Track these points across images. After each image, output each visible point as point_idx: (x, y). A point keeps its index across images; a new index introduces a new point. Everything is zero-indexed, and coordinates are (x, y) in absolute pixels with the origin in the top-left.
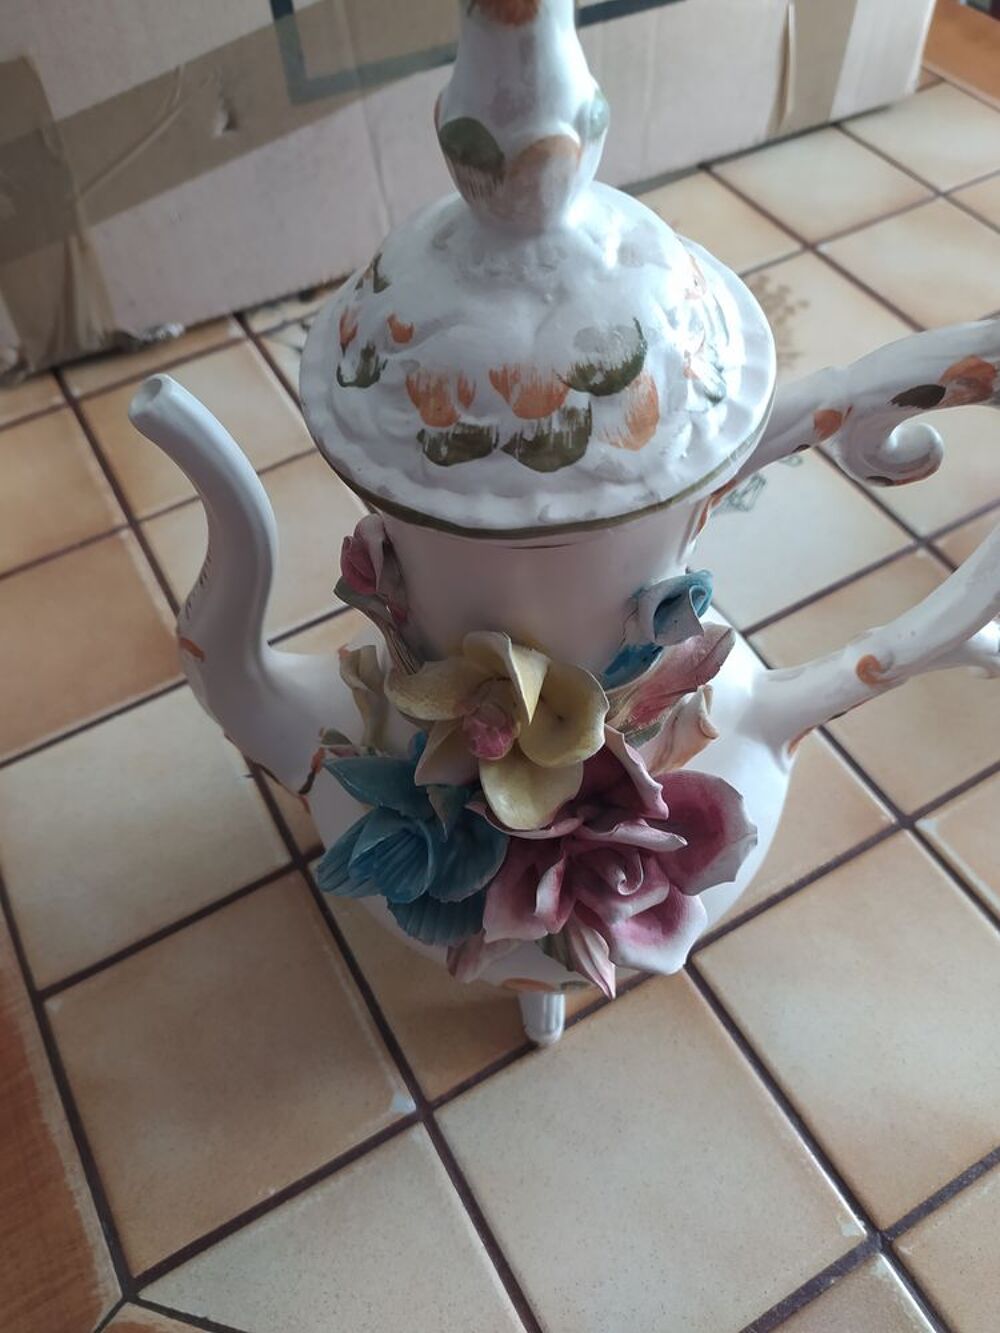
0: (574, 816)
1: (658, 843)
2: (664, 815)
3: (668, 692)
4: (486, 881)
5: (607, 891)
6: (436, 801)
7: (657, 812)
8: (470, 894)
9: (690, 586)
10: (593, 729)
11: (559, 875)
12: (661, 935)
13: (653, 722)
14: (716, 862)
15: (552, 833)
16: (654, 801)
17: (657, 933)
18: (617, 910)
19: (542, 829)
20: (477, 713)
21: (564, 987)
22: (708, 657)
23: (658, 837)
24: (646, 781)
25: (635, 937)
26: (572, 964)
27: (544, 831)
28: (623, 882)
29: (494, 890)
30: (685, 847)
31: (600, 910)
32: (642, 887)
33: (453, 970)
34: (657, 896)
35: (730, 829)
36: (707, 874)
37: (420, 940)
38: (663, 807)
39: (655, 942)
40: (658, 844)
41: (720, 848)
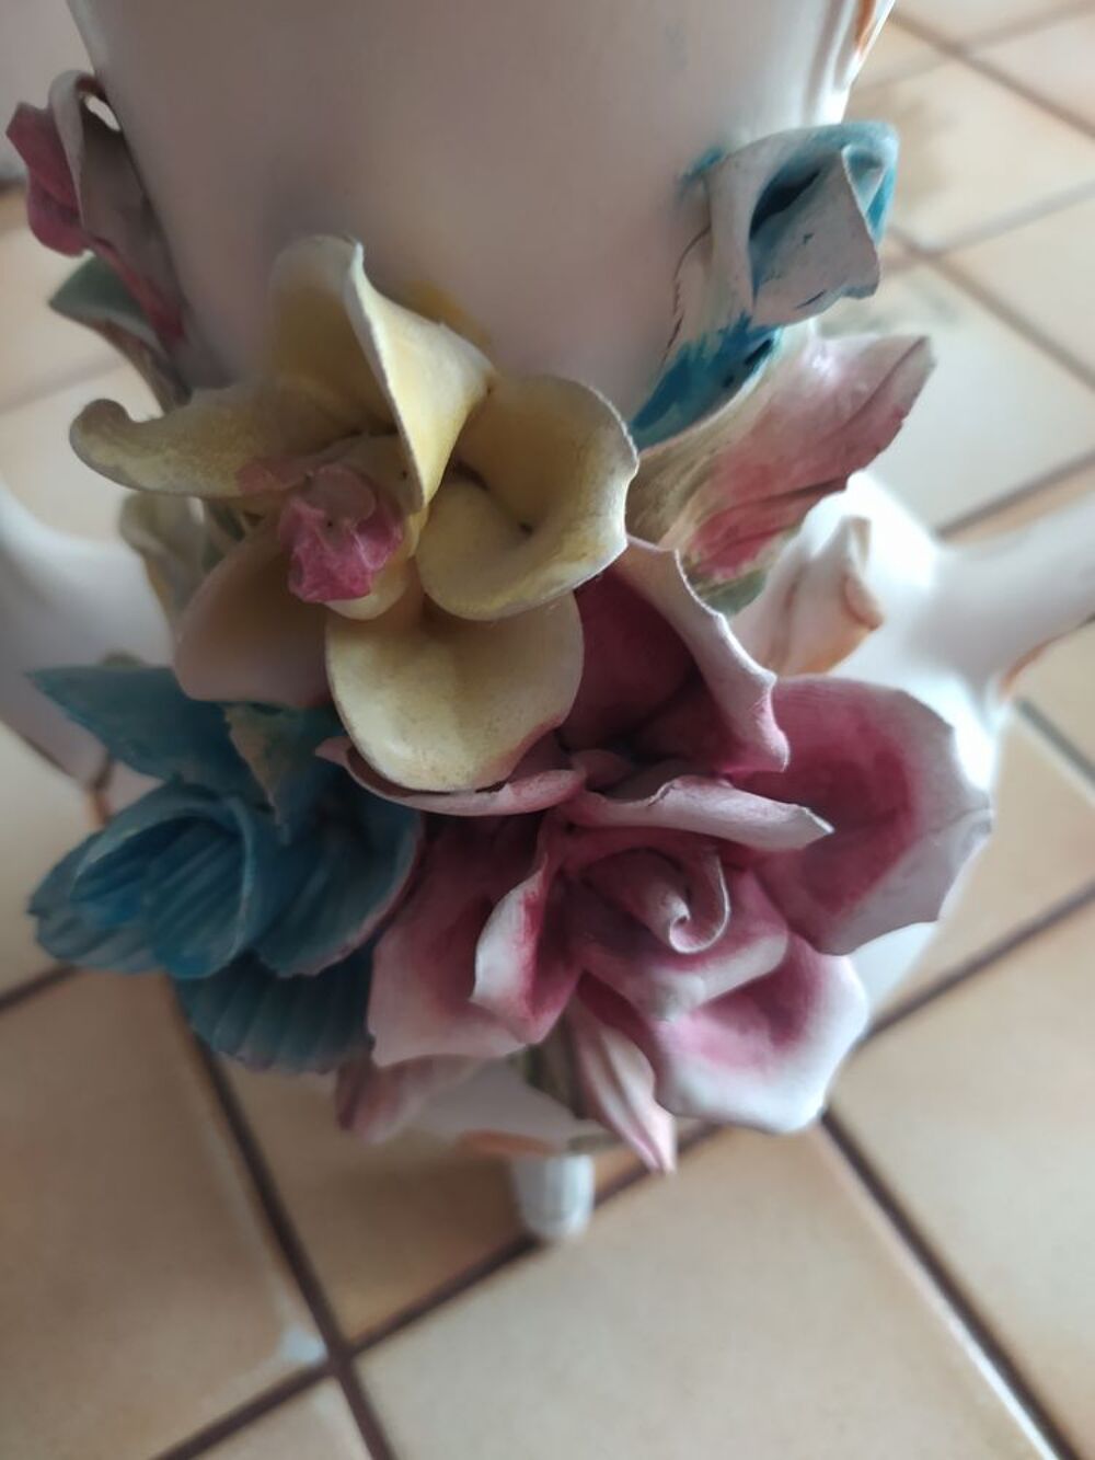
0: (565, 765)
1: (763, 828)
2: (777, 759)
3: (780, 487)
4: (369, 924)
5: (644, 944)
6: (246, 741)
7: (760, 749)
8: (337, 958)
9: (842, 146)
10: (597, 514)
11: (530, 907)
12: (768, 1043)
13: (747, 568)
14: (895, 878)
15: (507, 800)
16: (755, 718)
17: (758, 1041)
18: (668, 990)
19: (478, 791)
20: (306, 487)
21: (577, 1146)
22: (875, 399)
23: (765, 812)
24: (734, 662)
25: (711, 1050)
26: (583, 1106)
27: (485, 796)
28: (682, 921)
29: (389, 950)
30: (828, 838)
31: (630, 989)
32: (727, 936)
33: (346, 1119)
34: (761, 957)
35: (924, 802)
36: (874, 903)
37: (241, 1059)
38: (777, 740)
39: (758, 1061)
40: (763, 831)
41: (902, 847)
